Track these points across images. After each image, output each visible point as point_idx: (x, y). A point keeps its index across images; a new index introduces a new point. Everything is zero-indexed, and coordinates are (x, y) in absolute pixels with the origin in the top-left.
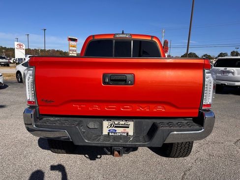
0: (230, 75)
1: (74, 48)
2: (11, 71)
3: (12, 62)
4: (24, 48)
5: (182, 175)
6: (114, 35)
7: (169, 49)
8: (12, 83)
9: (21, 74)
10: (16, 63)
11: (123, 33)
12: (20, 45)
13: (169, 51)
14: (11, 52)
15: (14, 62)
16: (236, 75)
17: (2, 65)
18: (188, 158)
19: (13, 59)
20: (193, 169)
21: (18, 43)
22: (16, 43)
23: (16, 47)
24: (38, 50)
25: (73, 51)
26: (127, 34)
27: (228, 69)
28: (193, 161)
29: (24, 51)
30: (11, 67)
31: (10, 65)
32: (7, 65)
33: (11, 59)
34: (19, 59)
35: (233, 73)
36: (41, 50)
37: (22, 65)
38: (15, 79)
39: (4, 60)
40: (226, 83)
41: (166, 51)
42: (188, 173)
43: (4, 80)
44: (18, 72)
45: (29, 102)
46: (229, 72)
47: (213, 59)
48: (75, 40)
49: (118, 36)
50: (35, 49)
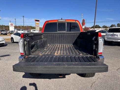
0: (116, 36)
1: (38, 25)
2: (8, 37)
3: (8, 32)
4: (14, 25)
5: (91, 85)
6: (58, 20)
7: (85, 24)
8: (9, 43)
9: (13, 39)
10: (10, 33)
11: (62, 19)
12: (12, 24)
13: (85, 25)
14: (7, 28)
15: (9, 33)
16: (119, 36)
17: (3, 34)
18: (94, 78)
19: (9, 31)
20: (96, 83)
21: (11, 23)
22: (10, 23)
23: (10, 25)
24: (21, 26)
25: (38, 26)
26: (64, 20)
27: (115, 33)
28: (96, 79)
29: (14, 27)
30: (8, 35)
31: (8, 34)
32: (6, 34)
33: (7, 31)
34: (11, 31)
35: (117, 35)
36: (22, 26)
37: (14, 34)
38: (10, 41)
39: (4, 32)
40: (114, 40)
41: (84, 25)
42: (93, 84)
43: (5, 42)
44: (12, 38)
45: (21, 54)
46: (115, 35)
47: (108, 28)
48: (38, 21)
49: (59, 21)
50: (19, 26)
